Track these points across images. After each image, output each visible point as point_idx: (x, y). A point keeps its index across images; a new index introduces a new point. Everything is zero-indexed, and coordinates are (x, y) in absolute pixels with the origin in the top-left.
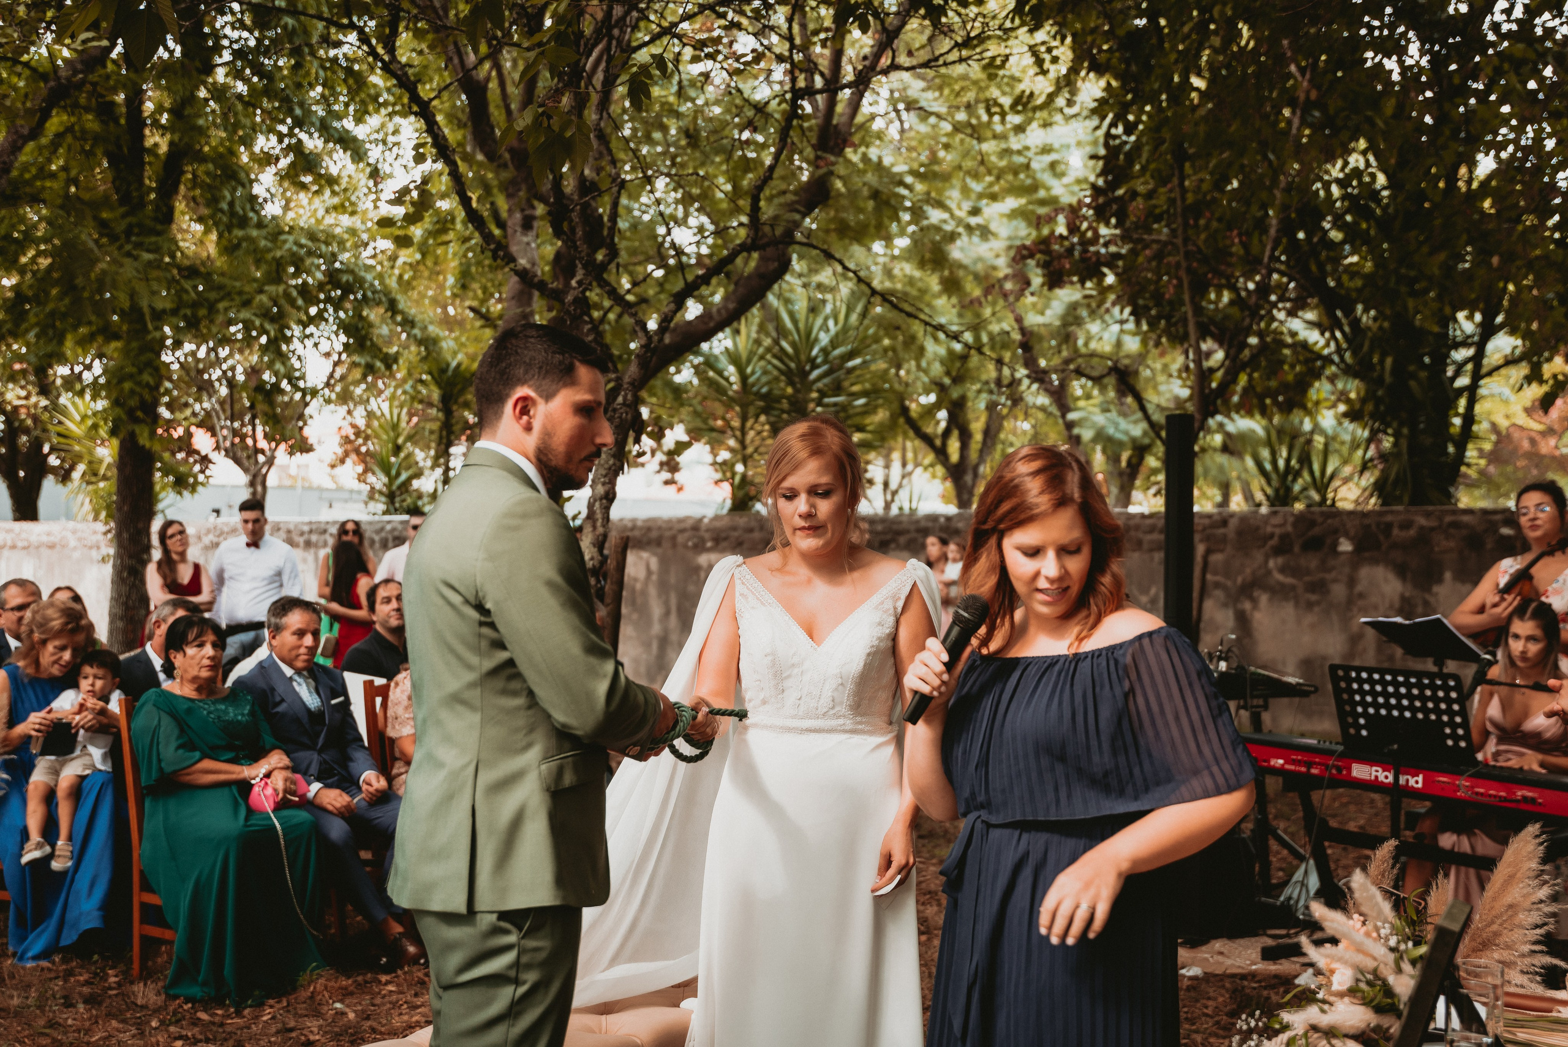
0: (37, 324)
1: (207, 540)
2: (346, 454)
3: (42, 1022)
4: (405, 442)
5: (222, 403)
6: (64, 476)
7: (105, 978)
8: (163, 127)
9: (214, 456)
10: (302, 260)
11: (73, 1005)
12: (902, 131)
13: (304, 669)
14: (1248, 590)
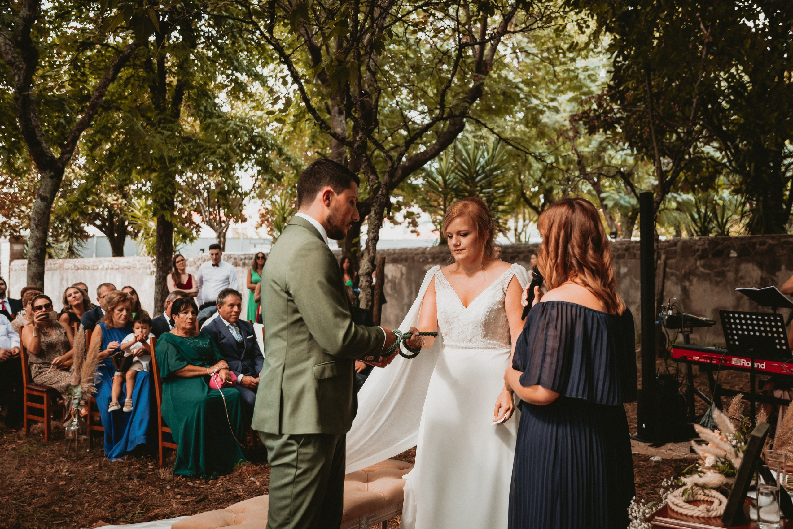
0: (119, 166)
1: (198, 263)
2: (263, 222)
3: (118, 487)
4: (288, 216)
5: (204, 200)
6: (135, 236)
7: (147, 466)
8: (174, 73)
9: (202, 225)
10: (238, 132)
11: (132, 479)
12: (519, 62)
13: (234, 322)
14: (687, 276)
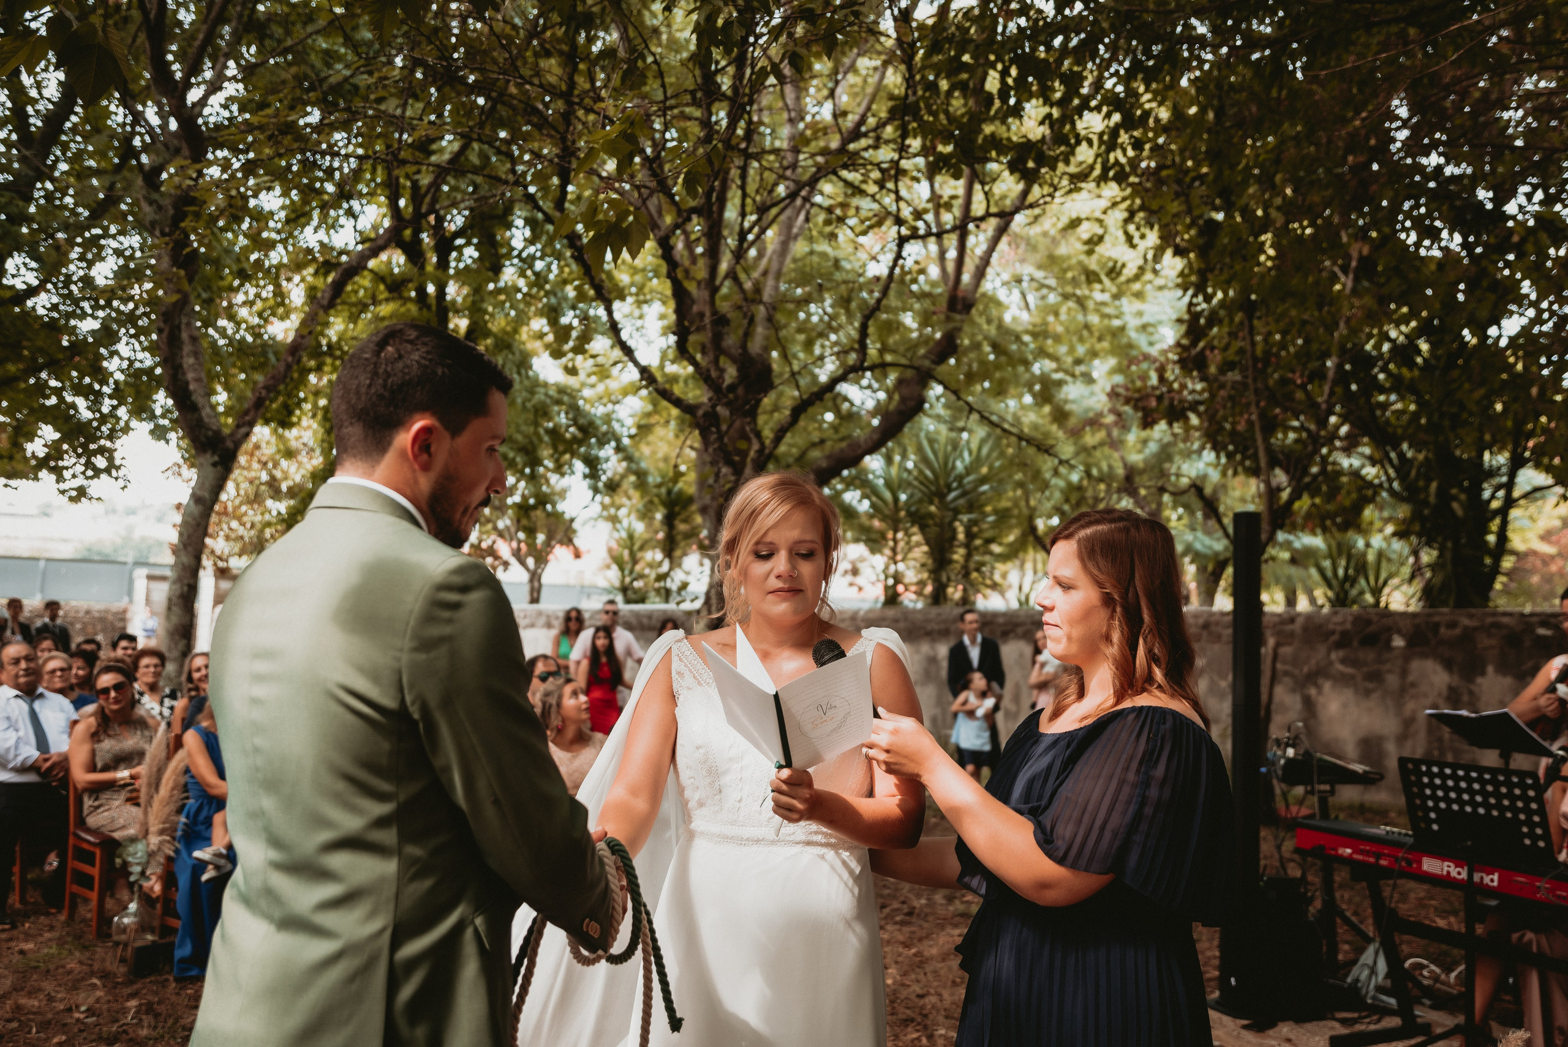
14: (1313, 677)
